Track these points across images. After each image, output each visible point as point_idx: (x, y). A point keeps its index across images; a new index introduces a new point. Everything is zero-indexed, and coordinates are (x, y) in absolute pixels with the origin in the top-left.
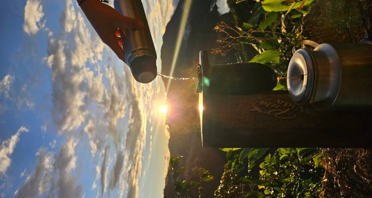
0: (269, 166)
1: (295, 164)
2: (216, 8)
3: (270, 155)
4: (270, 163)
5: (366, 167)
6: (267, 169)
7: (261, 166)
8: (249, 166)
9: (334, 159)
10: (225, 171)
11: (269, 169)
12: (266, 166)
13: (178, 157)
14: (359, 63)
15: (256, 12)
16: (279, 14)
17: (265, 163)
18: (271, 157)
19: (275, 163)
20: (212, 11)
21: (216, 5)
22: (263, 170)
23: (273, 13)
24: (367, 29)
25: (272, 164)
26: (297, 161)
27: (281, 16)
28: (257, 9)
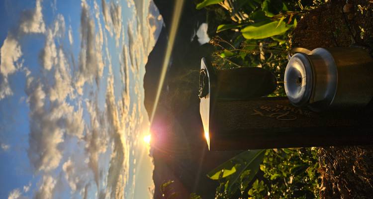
0: (258, 192)
1: (282, 189)
2: (196, 38)
3: (257, 181)
4: (258, 189)
5: (365, 166)
6: (255, 195)
7: (250, 193)
8: (242, 187)
9: (332, 165)
10: (218, 194)
11: (257, 195)
12: (255, 192)
13: (169, 183)
14: (352, 64)
15: (236, 40)
16: (258, 42)
17: (254, 190)
18: (259, 182)
19: (263, 189)
20: (193, 41)
21: (196, 36)
22: (251, 197)
23: (252, 40)
24: (353, 36)
25: (261, 190)
26: (284, 186)
27: (259, 44)
28: (236, 38)
